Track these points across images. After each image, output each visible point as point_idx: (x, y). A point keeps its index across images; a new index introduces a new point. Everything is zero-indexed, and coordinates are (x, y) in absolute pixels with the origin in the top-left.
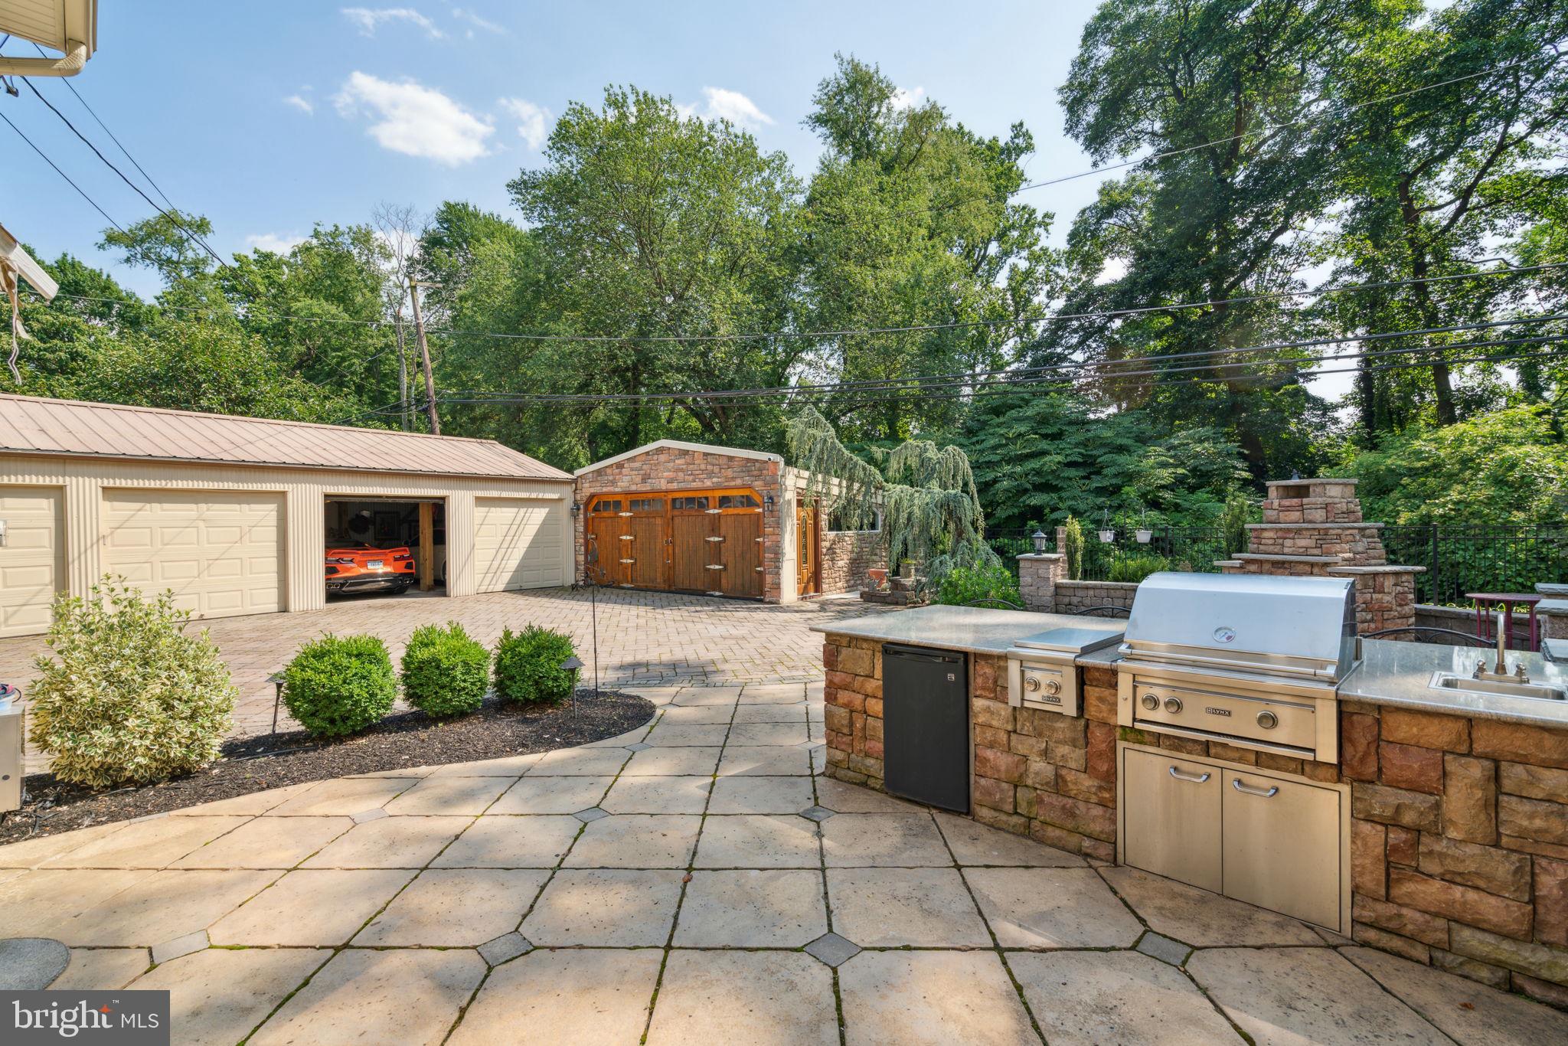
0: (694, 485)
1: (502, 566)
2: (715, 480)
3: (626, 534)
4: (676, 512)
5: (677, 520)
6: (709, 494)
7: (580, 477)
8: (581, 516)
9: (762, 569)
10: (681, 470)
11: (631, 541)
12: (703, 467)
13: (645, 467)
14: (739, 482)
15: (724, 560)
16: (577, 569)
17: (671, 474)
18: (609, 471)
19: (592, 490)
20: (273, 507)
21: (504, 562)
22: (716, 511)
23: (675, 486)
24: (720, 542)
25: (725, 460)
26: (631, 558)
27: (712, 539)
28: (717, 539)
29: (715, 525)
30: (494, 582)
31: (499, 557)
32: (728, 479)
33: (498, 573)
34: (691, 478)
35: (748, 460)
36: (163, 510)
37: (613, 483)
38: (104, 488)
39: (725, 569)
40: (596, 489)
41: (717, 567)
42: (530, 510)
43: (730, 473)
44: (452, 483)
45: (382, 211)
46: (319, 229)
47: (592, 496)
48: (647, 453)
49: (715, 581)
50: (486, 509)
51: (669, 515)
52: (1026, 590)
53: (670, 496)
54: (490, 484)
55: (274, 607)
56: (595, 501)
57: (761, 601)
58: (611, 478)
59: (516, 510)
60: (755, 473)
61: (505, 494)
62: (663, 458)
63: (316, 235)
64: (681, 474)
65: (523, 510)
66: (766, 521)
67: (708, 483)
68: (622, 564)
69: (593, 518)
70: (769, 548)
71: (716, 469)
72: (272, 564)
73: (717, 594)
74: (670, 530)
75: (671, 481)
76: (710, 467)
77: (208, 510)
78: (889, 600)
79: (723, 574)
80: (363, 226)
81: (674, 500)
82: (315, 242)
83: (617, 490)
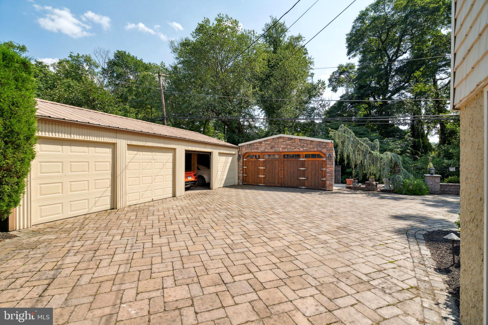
0: (295, 150)
1: (223, 178)
2: (305, 148)
3: (262, 167)
4: (285, 159)
5: (286, 162)
6: (301, 153)
7: (241, 146)
8: (241, 160)
9: (325, 179)
10: (289, 145)
11: (264, 169)
12: (299, 144)
13: (272, 143)
14: (315, 149)
15: (306, 176)
16: (239, 179)
17: (285, 146)
18: (255, 144)
19: (247, 151)
20: (171, 154)
22: (304, 159)
23: (286, 150)
24: (305, 170)
25: (310, 142)
26: (264, 175)
27: (302, 169)
28: (304, 169)
29: (303, 164)
30: (221, 183)
31: (222, 175)
32: (310, 148)
33: (222, 181)
34: (294, 148)
35: (320, 142)
36: (143, 155)
37: (257, 149)
38: (128, 145)
39: (307, 179)
40: (249, 150)
41: (303, 178)
42: (228, 157)
43: (311, 146)
44: (214, 147)
45: (98, 51)
46: (72, 54)
47: (246, 153)
48: (273, 139)
49: (302, 183)
50: (220, 157)
51: (282, 160)
52: (430, 186)
53: (283, 154)
54: (221, 148)
55: (171, 195)
56: (247, 155)
57: (325, 190)
58: (256, 147)
60: (323, 146)
61: (224, 152)
62: (281, 140)
63: (71, 56)
64: (289, 146)
66: (327, 163)
67: (302, 149)
68: (259, 177)
69: (246, 161)
70: (328, 172)
71: (305, 145)
72: (170, 178)
73: (303, 187)
74: (282, 166)
75: (284, 148)
76: (302, 144)
77: (155, 155)
78: (365, 189)
79: (306, 181)
80: (88, 55)
81: (284, 155)
82: (70, 59)
83: (258, 151)
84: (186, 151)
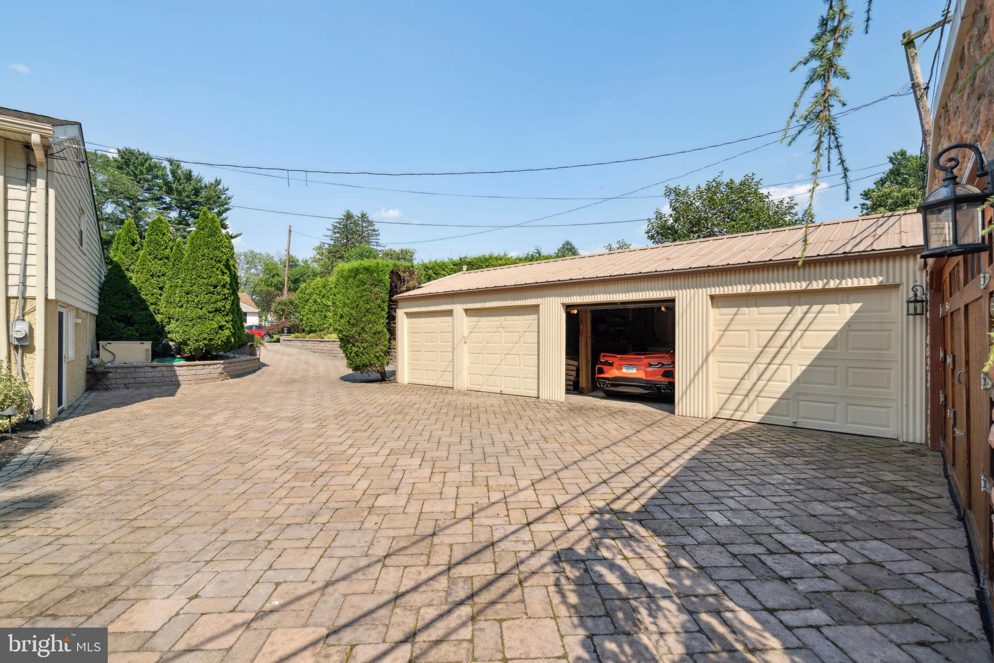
1: (758, 387)
8: (928, 314)
21: (761, 383)
30: (745, 406)
31: (754, 374)
33: (752, 396)
38: (465, 310)
42: (816, 308)
44: (679, 282)
50: (734, 310)
54: (733, 277)
56: (945, 281)
59: (788, 309)
61: (757, 288)
65: (799, 310)
77: (505, 320)
84: (568, 307)
